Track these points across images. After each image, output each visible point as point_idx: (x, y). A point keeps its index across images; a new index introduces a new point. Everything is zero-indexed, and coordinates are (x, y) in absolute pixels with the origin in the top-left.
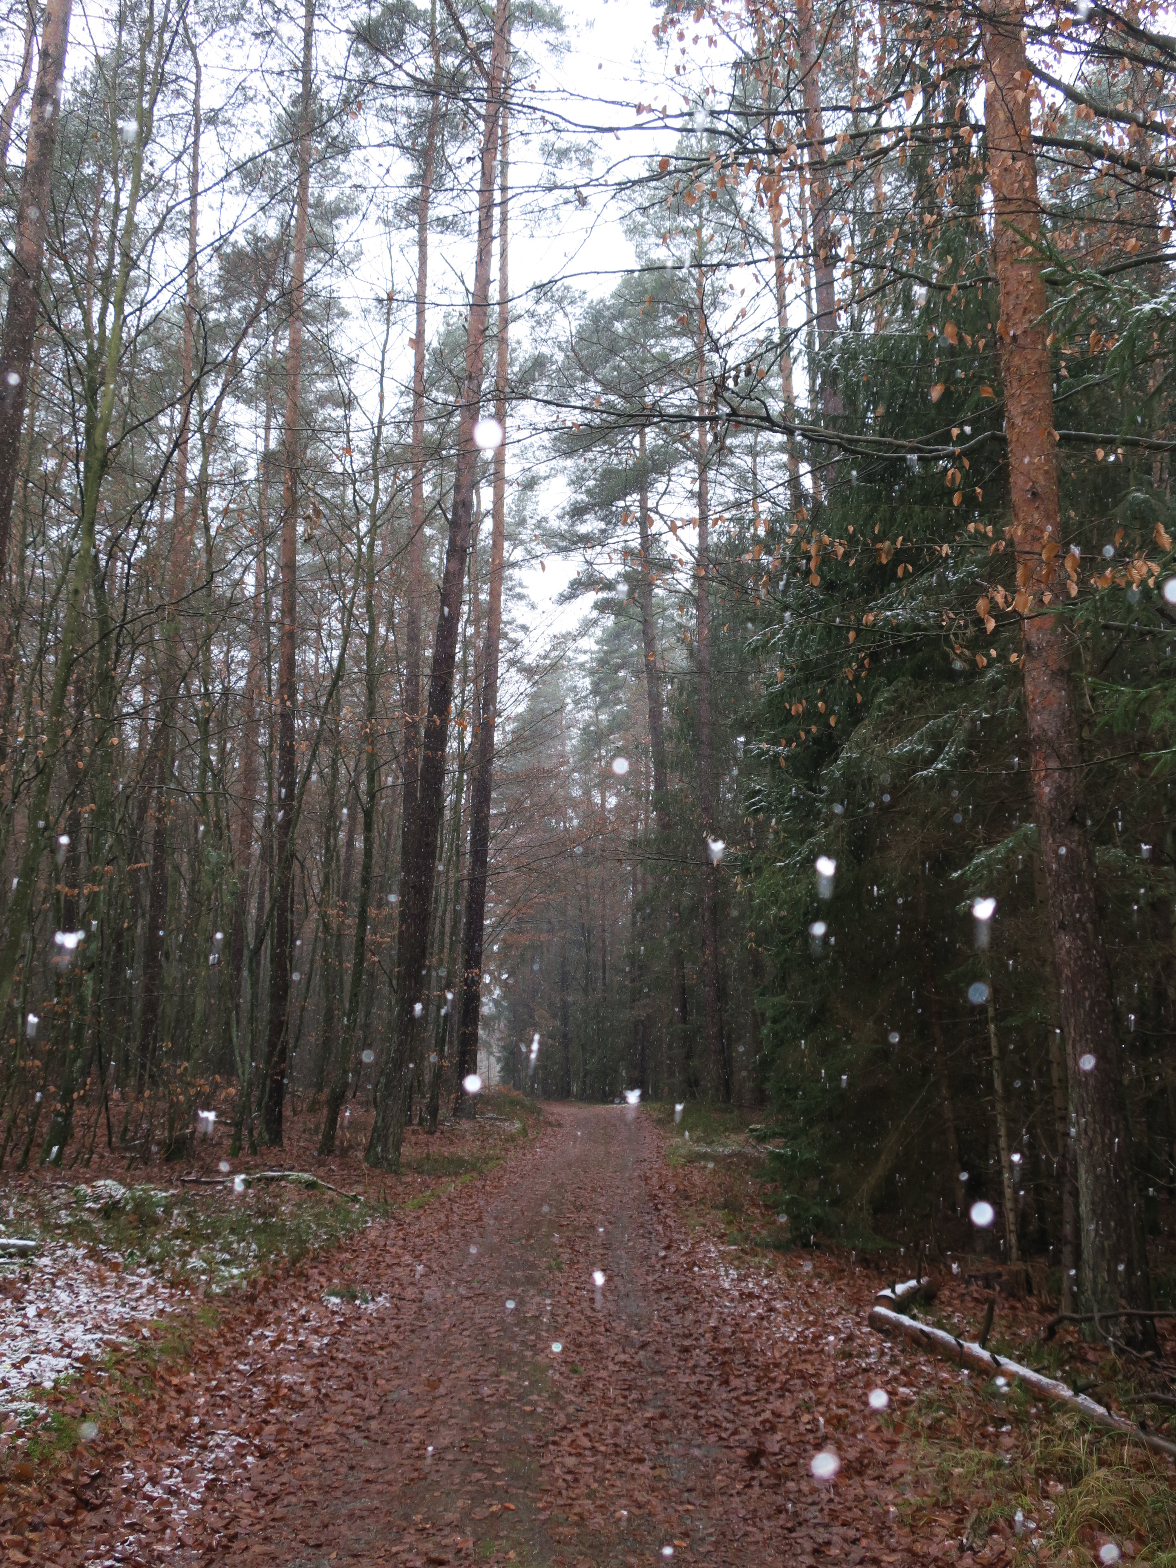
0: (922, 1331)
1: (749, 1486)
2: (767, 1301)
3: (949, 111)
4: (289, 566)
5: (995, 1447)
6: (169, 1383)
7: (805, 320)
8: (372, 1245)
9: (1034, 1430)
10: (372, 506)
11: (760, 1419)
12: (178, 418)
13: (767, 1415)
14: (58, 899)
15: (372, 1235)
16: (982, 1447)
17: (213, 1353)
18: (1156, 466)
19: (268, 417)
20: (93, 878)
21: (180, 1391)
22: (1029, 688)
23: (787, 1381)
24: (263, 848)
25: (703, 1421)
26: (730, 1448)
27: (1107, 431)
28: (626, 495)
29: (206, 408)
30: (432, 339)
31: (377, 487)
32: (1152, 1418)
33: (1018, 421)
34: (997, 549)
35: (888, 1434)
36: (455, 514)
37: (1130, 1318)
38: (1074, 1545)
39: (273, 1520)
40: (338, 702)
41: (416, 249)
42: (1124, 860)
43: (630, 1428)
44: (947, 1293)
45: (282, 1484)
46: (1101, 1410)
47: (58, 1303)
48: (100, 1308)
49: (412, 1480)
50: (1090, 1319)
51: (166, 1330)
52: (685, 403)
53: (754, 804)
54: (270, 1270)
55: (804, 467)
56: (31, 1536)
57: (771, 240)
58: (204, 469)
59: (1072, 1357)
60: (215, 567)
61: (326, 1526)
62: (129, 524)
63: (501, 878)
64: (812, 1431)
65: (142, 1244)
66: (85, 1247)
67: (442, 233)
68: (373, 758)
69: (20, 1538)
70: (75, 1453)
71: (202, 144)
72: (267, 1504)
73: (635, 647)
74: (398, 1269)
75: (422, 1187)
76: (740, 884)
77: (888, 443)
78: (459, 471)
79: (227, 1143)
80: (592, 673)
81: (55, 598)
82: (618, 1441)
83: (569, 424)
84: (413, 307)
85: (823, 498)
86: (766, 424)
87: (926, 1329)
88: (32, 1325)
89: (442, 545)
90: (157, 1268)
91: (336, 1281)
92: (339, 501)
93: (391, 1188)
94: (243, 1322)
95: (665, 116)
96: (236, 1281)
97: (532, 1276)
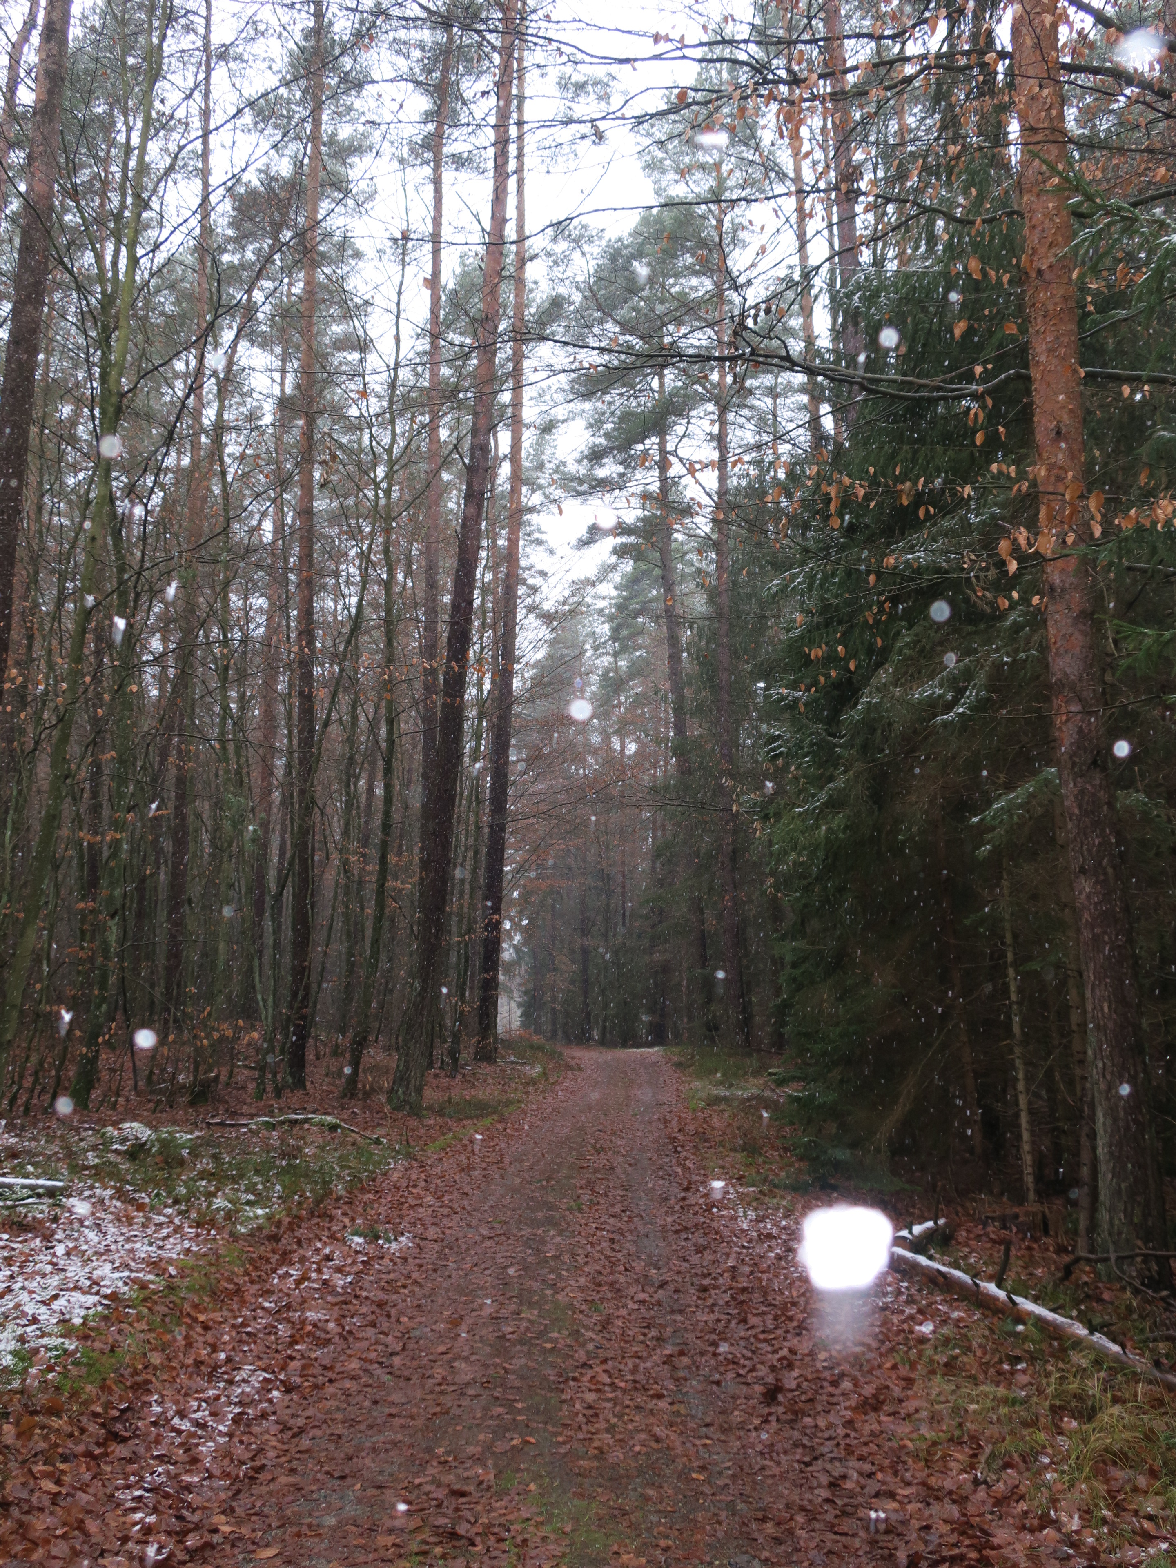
0: (938, 1271)
1: (766, 1421)
2: (785, 1241)
3: (974, 37)
4: (306, 513)
5: (1011, 1384)
6: (195, 1320)
7: (826, 256)
8: (395, 1186)
9: (1049, 1368)
10: (389, 451)
11: (777, 1356)
12: (193, 363)
13: (784, 1352)
15: (395, 1176)
16: (998, 1384)
17: (238, 1291)
19: (284, 361)
20: (118, 825)
21: (206, 1328)
22: (1052, 631)
23: (804, 1318)
24: (284, 795)
25: (721, 1358)
26: (748, 1384)
27: (1134, 369)
28: (645, 438)
29: (221, 352)
30: (448, 279)
31: (393, 432)
32: (1167, 1356)
33: (1043, 359)
34: (1019, 490)
35: (904, 1371)
36: (472, 458)
37: (1146, 1258)
38: (1087, 1479)
39: (299, 1452)
40: (357, 647)
41: (431, 187)
42: (1145, 804)
43: (648, 1364)
44: (964, 1233)
45: (308, 1418)
46: (1116, 1348)
47: (87, 1242)
48: (127, 1247)
49: (434, 1414)
50: (1106, 1260)
51: (192, 1269)
52: (704, 343)
53: (773, 750)
54: (295, 1210)
55: (825, 408)
56: (62, 1466)
57: (792, 175)
58: (219, 414)
59: (1088, 1296)
60: (232, 513)
61: (351, 1458)
62: (145, 471)
63: (521, 824)
64: (830, 1368)
65: (168, 1185)
66: (112, 1187)
67: (457, 170)
68: (390, 704)
69: (51, 1469)
70: (104, 1388)
71: (213, 80)
72: (293, 1436)
73: (654, 592)
74: (421, 1210)
75: (444, 1130)
76: (759, 830)
77: (910, 383)
78: (476, 414)
79: (252, 1086)
80: (611, 618)
81: (73, 546)
82: (637, 1378)
83: (586, 365)
84: (429, 246)
85: (844, 440)
86: (786, 364)
87: (942, 1269)
88: (61, 1263)
89: (459, 490)
90: (183, 1208)
91: (359, 1221)
92: (354, 445)
93: (413, 1130)
94: (268, 1261)
95: (683, 45)
96: (260, 1221)
97: (553, 1217)
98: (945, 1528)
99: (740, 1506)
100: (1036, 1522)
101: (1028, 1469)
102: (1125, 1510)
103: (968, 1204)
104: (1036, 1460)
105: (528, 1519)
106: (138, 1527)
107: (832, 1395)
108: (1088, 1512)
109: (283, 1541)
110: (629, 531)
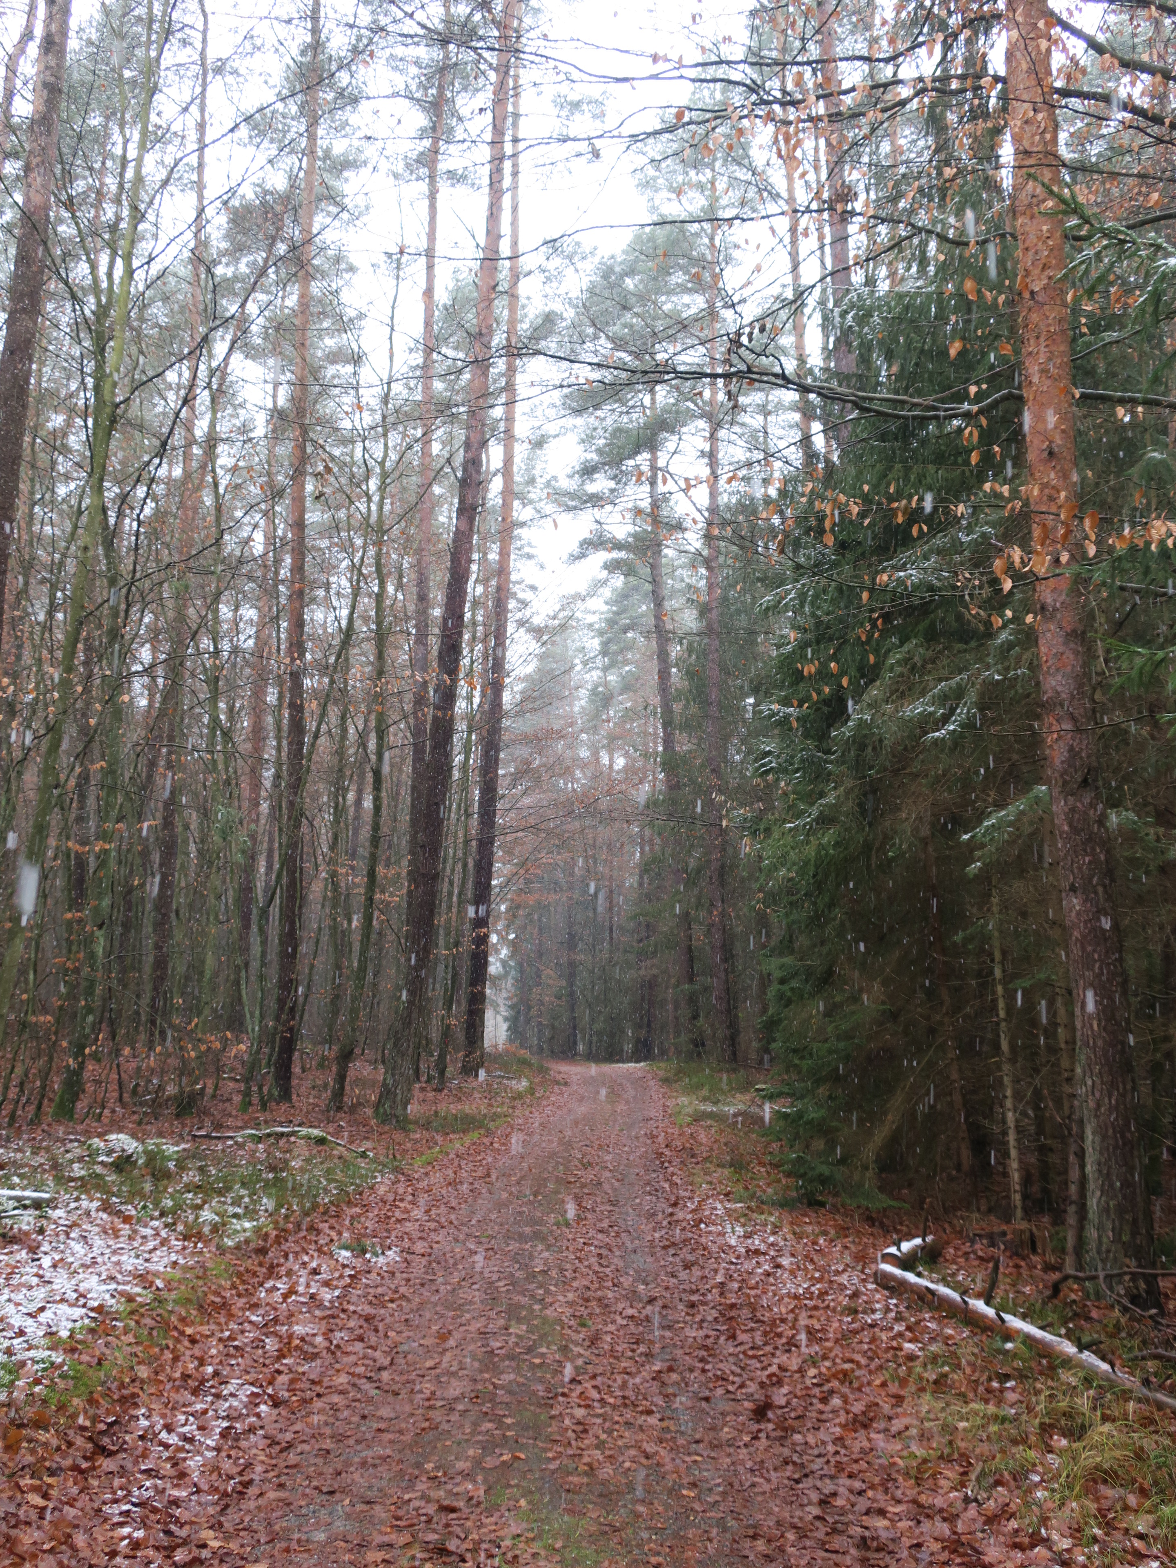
0: (927, 1288)
1: (756, 1438)
2: (773, 1258)
3: (969, 61)
4: (299, 525)
5: (1000, 1402)
6: (182, 1333)
7: (818, 277)
8: (382, 1200)
9: (1039, 1386)
10: (382, 464)
11: (766, 1373)
12: (186, 374)
13: (774, 1369)
14: (69, 856)
15: (382, 1190)
16: (987, 1402)
17: (225, 1305)
18: (1172, 426)
19: (277, 373)
20: (104, 836)
21: (193, 1341)
22: (1043, 649)
23: (794, 1336)
24: (272, 807)
25: (710, 1374)
26: (737, 1401)
27: (1125, 390)
28: (636, 454)
29: (214, 364)
30: (442, 295)
31: (386, 445)
32: (1156, 1375)
33: (1036, 379)
34: (1013, 509)
35: (893, 1388)
36: (465, 472)
37: (1134, 1276)
38: (1078, 1498)
39: (287, 1467)
40: (347, 660)
41: (426, 202)
42: (1135, 823)
43: (638, 1380)
44: (952, 1251)
45: (296, 1432)
46: (1105, 1367)
47: (73, 1254)
48: (114, 1259)
49: (423, 1429)
50: (1094, 1278)
51: (179, 1282)
52: (697, 360)
53: (763, 765)
54: (282, 1222)
55: (816, 426)
56: (49, 1480)
57: (785, 195)
58: (212, 425)
59: (1076, 1314)
60: (224, 526)
61: (339, 1474)
62: (138, 480)
63: (509, 838)
64: (818, 1385)
65: (155, 1197)
66: (98, 1199)
67: (453, 185)
68: (381, 718)
69: (38, 1482)
70: (92, 1401)
71: (208, 94)
72: (281, 1451)
73: (644, 608)
74: (408, 1224)
75: (431, 1143)
76: (746, 847)
77: (903, 402)
78: (468, 429)
79: (237, 1099)
80: (601, 633)
81: (64, 555)
82: (627, 1394)
83: (582, 381)
84: (423, 259)
85: (835, 458)
86: (780, 382)
87: (932, 1286)
88: (48, 1275)
89: (452, 504)
90: (170, 1220)
91: (346, 1235)
92: (348, 459)
93: (400, 1144)
94: (255, 1274)
95: (680, 65)
96: (248, 1234)
97: (541, 1232)
98: (936, 1547)
99: (731, 1523)
100: (1026, 1540)
101: (1018, 1487)
102: (1116, 1529)
103: (955, 1222)
104: (1027, 1478)
105: (518, 1536)
106: (126, 1542)
107: (822, 1412)
108: (1078, 1530)
109: (272, 1556)
110: (618, 546)
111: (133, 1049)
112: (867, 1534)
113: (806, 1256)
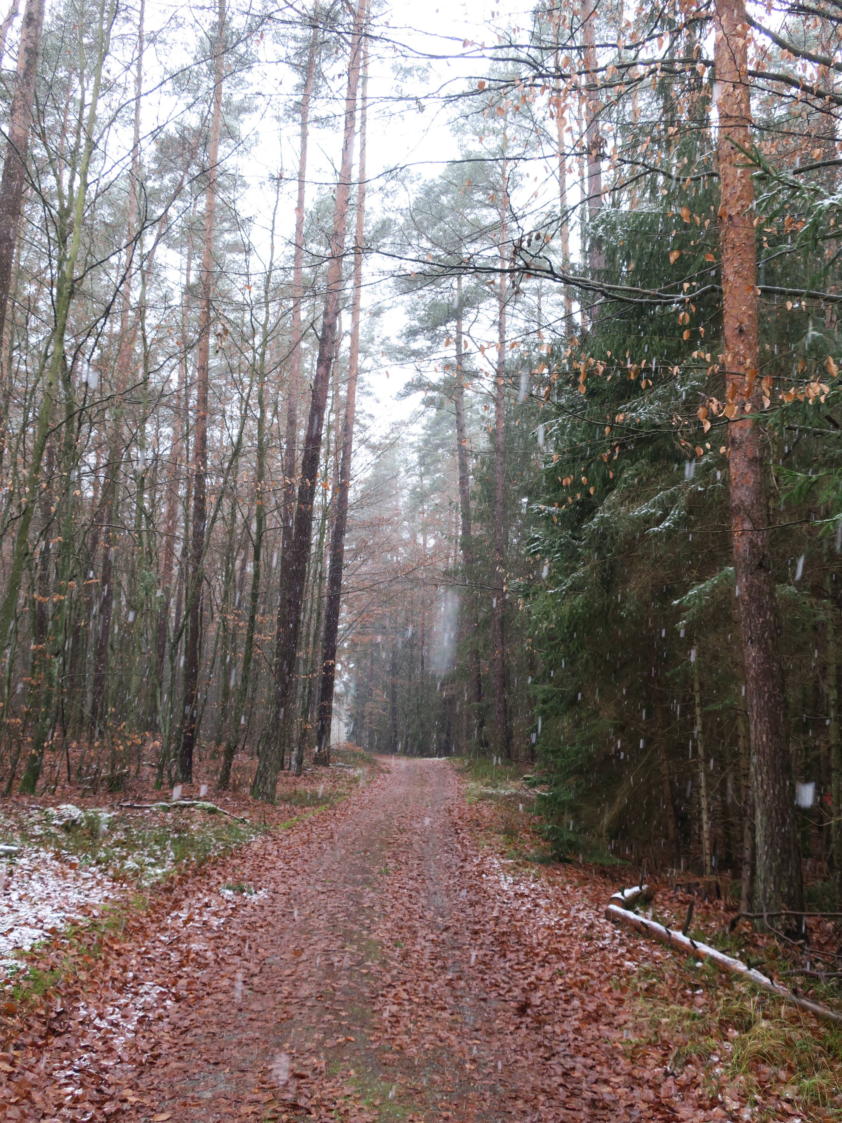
0: (642, 923)
1: (518, 1028)
2: (533, 899)
3: (689, 49)
4: (203, 369)
5: (692, 1004)
6: (111, 948)
7: (579, 201)
8: (255, 854)
9: (719, 993)
10: (264, 326)
11: (527, 982)
12: (124, 259)
13: (532, 979)
14: (34, 604)
15: (255, 847)
16: (682, 1004)
17: (142, 928)
18: (828, 313)
19: (189, 259)
20: (60, 590)
21: (119, 954)
22: (733, 470)
23: (547, 955)
24: (181, 569)
25: (487, 982)
26: (506, 1001)
27: (794, 287)
28: (447, 321)
29: (145, 251)
30: (309, 205)
31: (267, 312)
32: (802, 986)
33: (731, 278)
34: (713, 370)
35: (617, 994)
36: (324, 333)
37: (788, 916)
38: (745, 1073)
39: (185, 1045)
40: (237, 467)
41: (299, 139)
42: (796, 595)
43: (436, 986)
44: (660, 896)
45: (192, 1020)
46: (766, 980)
47: (34, 891)
48: (63, 894)
49: (282, 1019)
50: (760, 917)
51: (110, 911)
53: (533, 548)
54: (183, 869)
55: (576, 306)
56: (15, 1053)
57: (556, 139)
58: (143, 295)
59: (747, 943)
60: (151, 369)
61: (222, 1050)
62: (89, 335)
63: (351, 595)
64: (564, 991)
65: (93, 850)
66: (52, 851)
67: (318, 127)
68: (260, 507)
69: (7, 1054)
70: (45, 996)
71: (144, 57)
72: (181, 1033)
73: (450, 432)
74: (274, 871)
75: (291, 813)
76: (522, 605)
77: (637, 292)
78: (327, 302)
79: (153, 779)
80: (419, 450)
81: (34, 387)
82: (428, 995)
83: (408, 272)
84: (296, 183)
85: (589, 328)
86: (550, 275)
87: (645, 921)
88: (15, 906)
89: (314, 355)
90: (103, 867)
91: (230, 879)
92: (239, 321)
93: (268, 814)
94: (164, 907)
95: (483, 47)
96: (159, 878)
97: (368, 878)
98: (644, 1106)
99: (500, 1089)
100: (708, 1103)
101: (703, 1065)
102: (770, 1095)
103: (663, 875)
104: (709, 1059)
105: (349, 1096)
106: (70, 1097)
107: (566, 1010)
108: (744, 1096)
109: (174, 1108)
110: (434, 388)
111: (78, 743)
112: (595, 1097)
113: (557, 899)
